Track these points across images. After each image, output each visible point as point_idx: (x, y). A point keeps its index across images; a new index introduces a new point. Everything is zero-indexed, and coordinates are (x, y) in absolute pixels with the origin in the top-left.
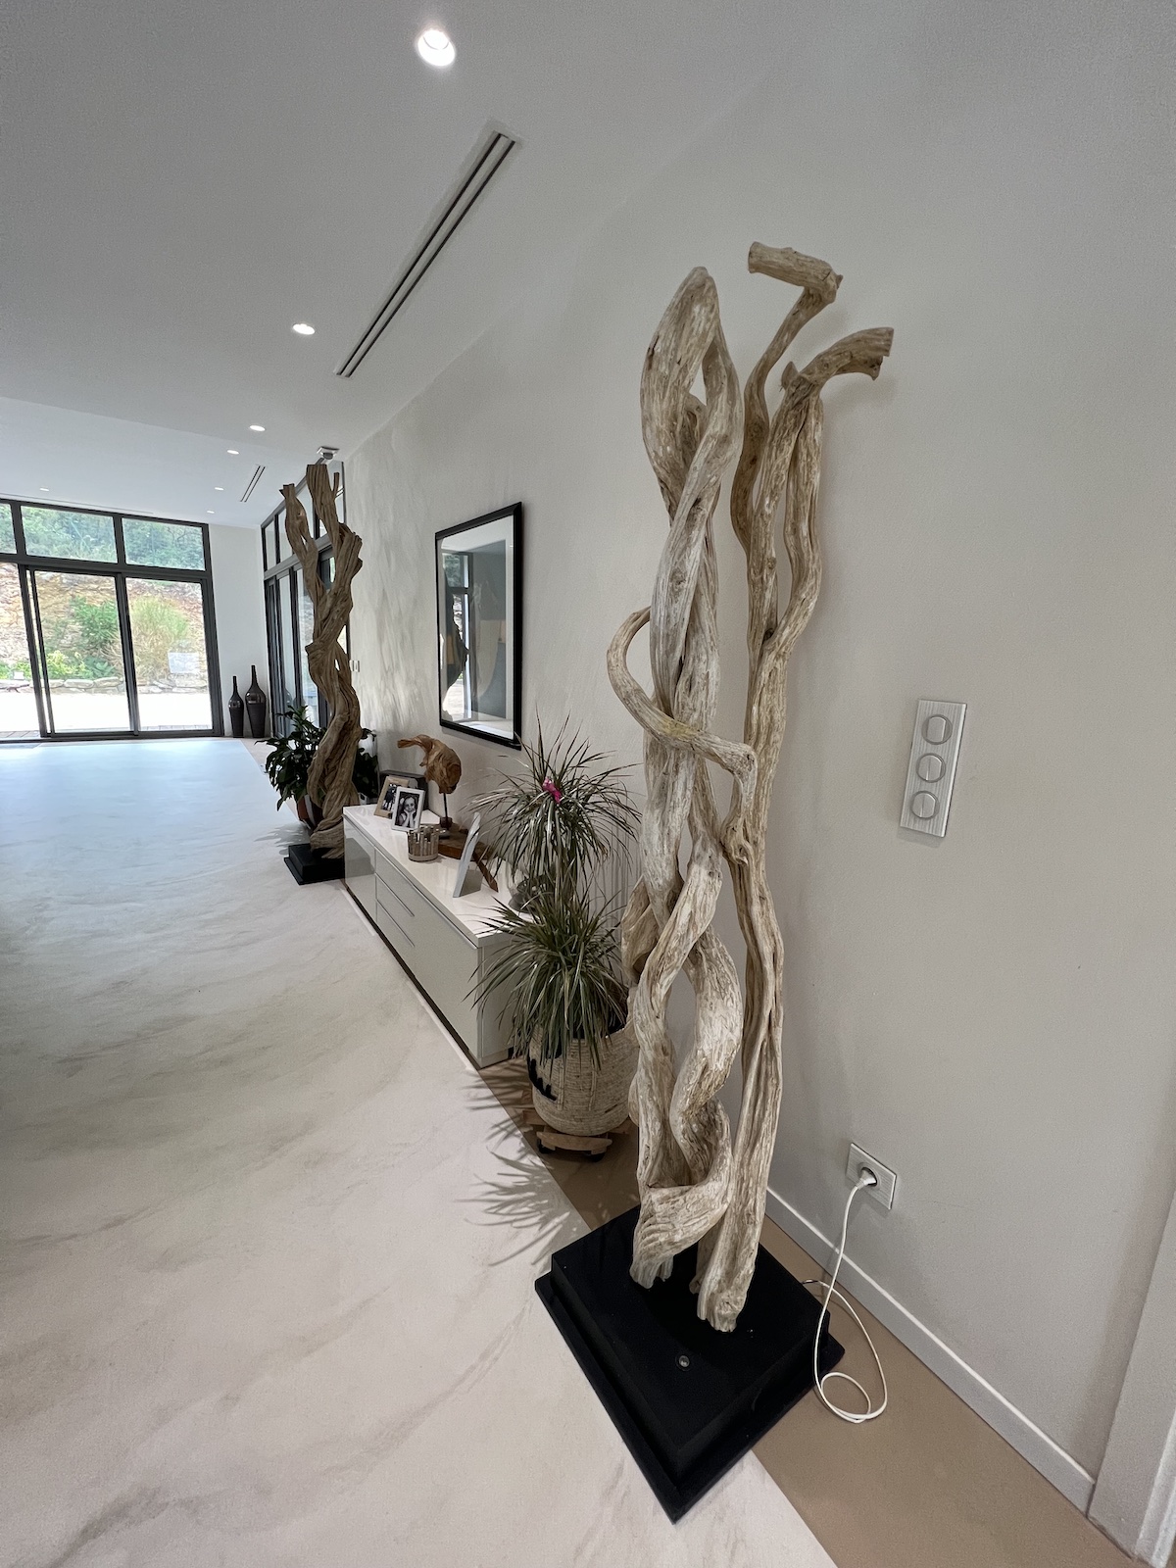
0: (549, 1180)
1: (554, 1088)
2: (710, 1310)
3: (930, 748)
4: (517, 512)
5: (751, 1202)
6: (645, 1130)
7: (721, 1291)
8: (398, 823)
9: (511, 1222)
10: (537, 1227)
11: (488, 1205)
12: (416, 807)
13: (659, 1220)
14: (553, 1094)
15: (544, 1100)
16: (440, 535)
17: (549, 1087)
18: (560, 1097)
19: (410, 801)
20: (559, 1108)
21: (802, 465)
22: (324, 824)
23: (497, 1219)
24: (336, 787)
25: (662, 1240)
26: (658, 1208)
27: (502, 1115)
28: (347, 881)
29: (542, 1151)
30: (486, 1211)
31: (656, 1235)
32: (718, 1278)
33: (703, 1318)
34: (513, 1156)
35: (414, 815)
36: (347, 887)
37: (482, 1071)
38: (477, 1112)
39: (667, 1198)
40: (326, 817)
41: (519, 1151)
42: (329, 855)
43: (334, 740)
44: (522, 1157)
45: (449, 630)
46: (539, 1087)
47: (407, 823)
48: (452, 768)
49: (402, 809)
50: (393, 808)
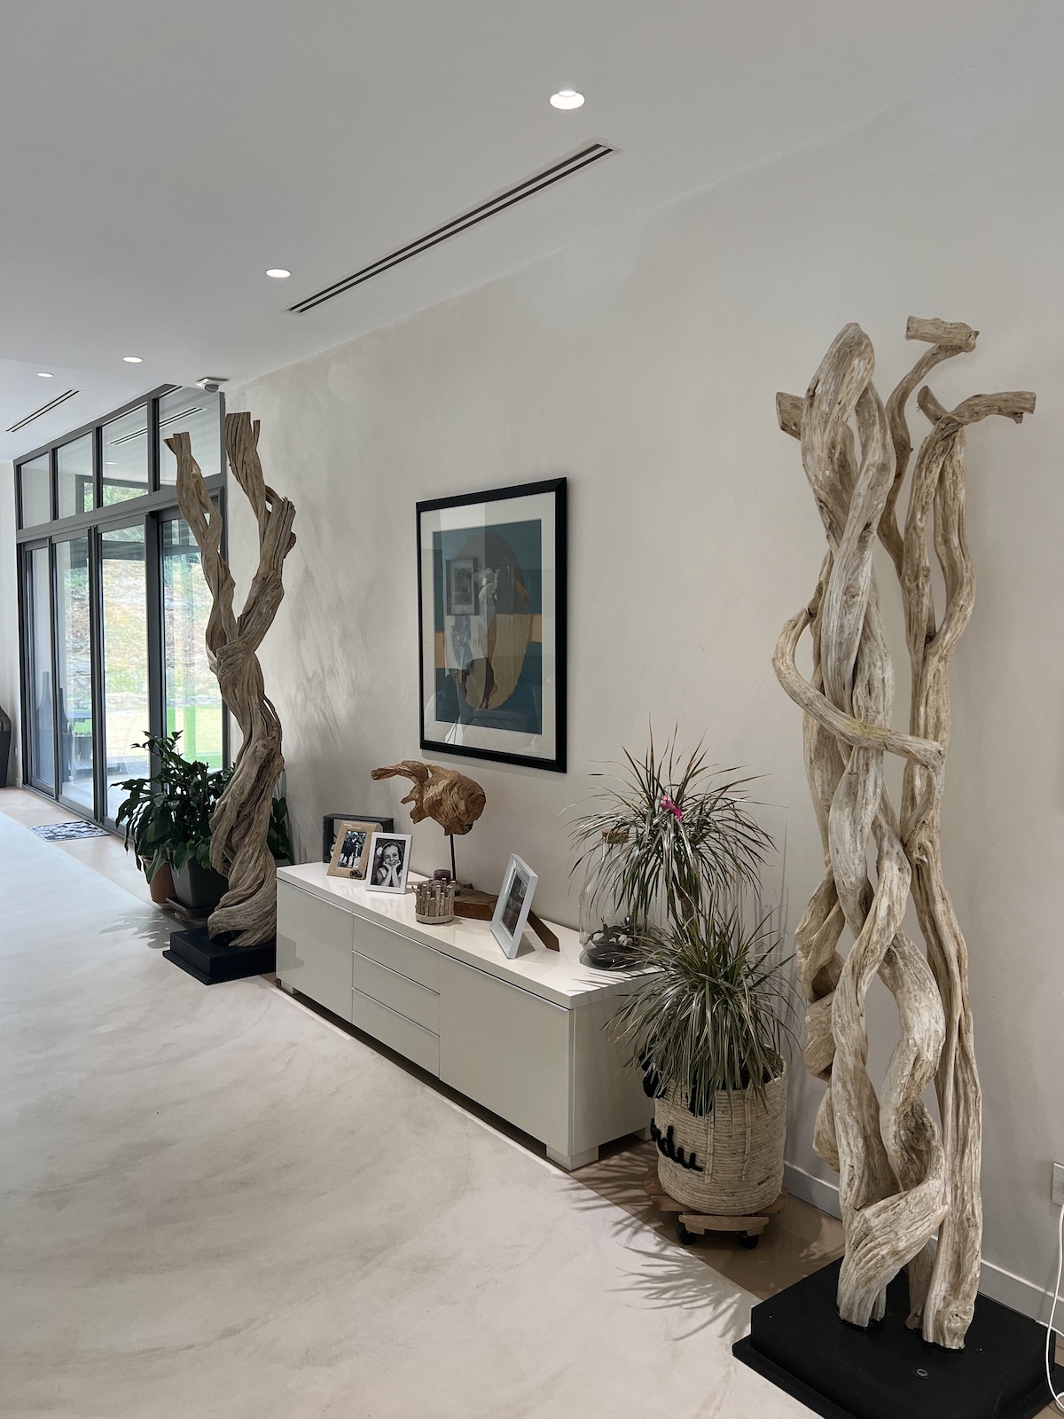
0: (703, 1267)
1: (700, 1156)
2: (939, 1330)
4: (560, 488)
5: (969, 1207)
6: (847, 1149)
7: (947, 1305)
8: (375, 882)
9: (680, 1305)
10: (710, 1308)
11: (647, 1293)
12: (401, 858)
13: (877, 1234)
14: (698, 1164)
15: (684, 1174)
16: (423, 507)
17: (693, 1156)
18: (709, 1166)
19: (392, 850)
20: (708, 1180)
21: (948, 482)
22: (232, 897)
24: (250, 843)
25: (884, 1252)
26: (875, 1222)
27: (619, 1213)
28: (279, 974)
29: (687, 1239)
30: (646, 1297)
31: (875, 1251)
32: (943, 1294)
33: (931, 1341)
34: (654, 1249)
35: (399, 869)
36: (278, 984)
37: (572, 1174)
38: (589, 1212)
39: (885, 1208)
40: (235, 887)
41: (657, 1244)
42: (239, 942)
43: (254, 775)
44: (663, 1249)
45: (439, 626)
46: (679, 1160)
47: (388, 881)
48: (475, 800)
49: (380, 862)
50: (356, 863)
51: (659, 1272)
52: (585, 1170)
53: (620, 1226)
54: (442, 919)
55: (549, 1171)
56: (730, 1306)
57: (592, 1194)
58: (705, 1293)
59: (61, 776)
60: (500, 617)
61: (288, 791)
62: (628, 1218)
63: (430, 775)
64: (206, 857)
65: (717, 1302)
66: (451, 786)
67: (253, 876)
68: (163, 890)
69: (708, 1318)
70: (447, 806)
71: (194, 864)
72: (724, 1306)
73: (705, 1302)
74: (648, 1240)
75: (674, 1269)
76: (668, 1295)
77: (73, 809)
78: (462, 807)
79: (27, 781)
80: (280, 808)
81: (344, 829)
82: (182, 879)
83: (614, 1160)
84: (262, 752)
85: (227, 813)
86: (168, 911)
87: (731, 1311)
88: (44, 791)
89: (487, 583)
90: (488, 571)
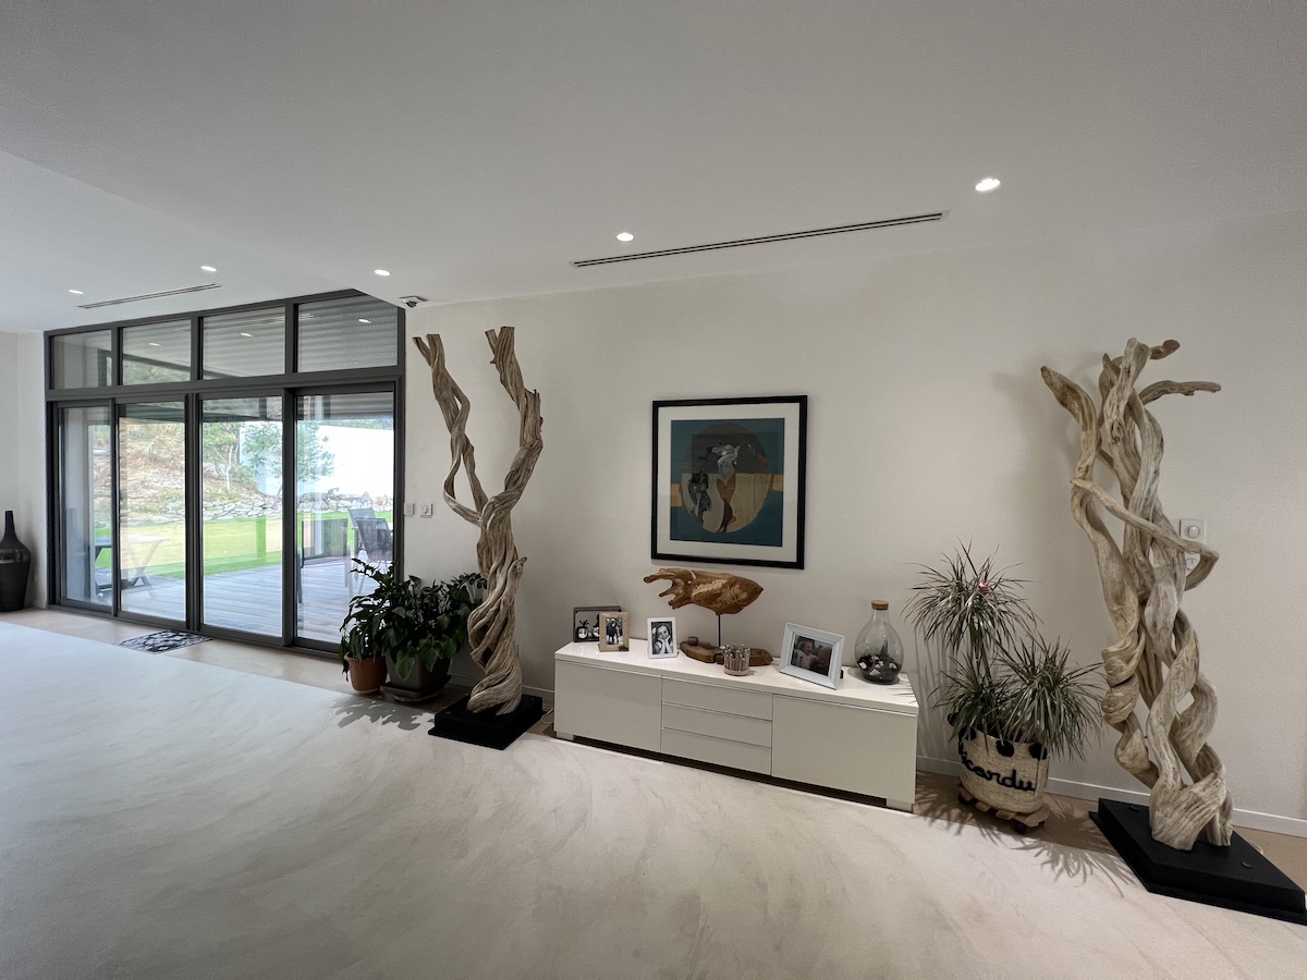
1: (1033, 781)
4: (801, 401)
6: (1169, 760)
8: (655, 652)
9: (1084, 872)
12: (671, 634)
14: (1032, 787)
16: (660, 404)
17: (1030, 784)
18: (1040, 786)
19: (663, 629)
20: (1036, 794)
23: (1080, 877)
27: (973, 829)
30: (1069, 877)
34: (1020, 844)
35: (670, 641)
36: (554, 736)
37: (914, 812)
38: (961, 834)
41: (1015, 840)
44: (1023, 842)
45: (675, 479)
46: (1021, 787)
47: (663, 650)
49: (656, 639)
51: (1045, 857)
52: (916, 808)
56: (1096, 862)
58: (1078, 859)
60: (738, 475)
62: (981, 830)
63: (694, 577)
65: (1089, 863)
69: (1105, 875)
72: (1096, 865)
73: (1087, 865)
74: (1009, 839)
75: (1047, 852)
76: (1072, 870)
78: (743, 596)
79: (56, 601)
81: (602, 620)
87: (1103, 866)
89: (726, 454)
90: (728, 447)
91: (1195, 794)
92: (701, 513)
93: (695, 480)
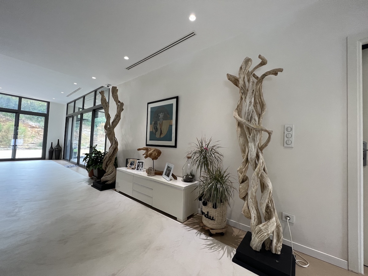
0: (216, 241)
1: (214, 217)
2: (276, 250)
3: (288, 133)
4: (177, 98)
5: (278, 223)
6: (253, 213)
7: (277, 245)
8: (137, 170)
9: (216, 250)
12: (143, 165)
14: (214, 219)
16: (148, 103)
18: (216, 219)
19: (141, 164)
20: (216, 222)
22: (107, 174)
23: (212, 251)
24: (111, 164)
30: (209, 250)
32: (275, 242)
33: (274, 253)
35: (142, 167)
36: (116, 190)
37: (184, 223)
38: (189, 231)
39: (264, 225)
40: (107, 172)
41: (206, 237)
42: (107, 183)
43: (113, 151)
44: (207, 238)
45: (151, 124)
46: (210, 218)
47: (140, 169)
48: (159, 153)
49: (138, 166)
50: (133, 167)
51: (209, 243)
52: (185, 222)
53: (197, 234)
54: (153, 175)
55: (178, 223)
56: (226, 249)
57: (188, 227)
58: (219, 247)
59: (71, 157)
60: (164, 121)
61: (118, 156)
62: (197, 232)
63: (149, 149)
64: (101, 167)
65: (223, 249)
66: (154, 151)
67: (111, 170)
68: (91, 175)
69: (223, 253)
70: (153, 154)
71: (98, 169)
72: (224, 250)
73: (220, 249)
74: (203, 236)
75: (211, 242)
76: (213, 248)
77: (73, 163)
78: (157, 154)
79: (64, 159)
80: (116, 159)
81: (130, 161)
82: (96, 172)
83: (190, 220)
84: (115, 147)
85: (107, 158)
86: (92, 178)
87: (226, 251)
88: (67, 160)
89: (161, 115)
90: (162, 113)
91: (260, 228)
92: (156, 132)
93: (155, 124)
